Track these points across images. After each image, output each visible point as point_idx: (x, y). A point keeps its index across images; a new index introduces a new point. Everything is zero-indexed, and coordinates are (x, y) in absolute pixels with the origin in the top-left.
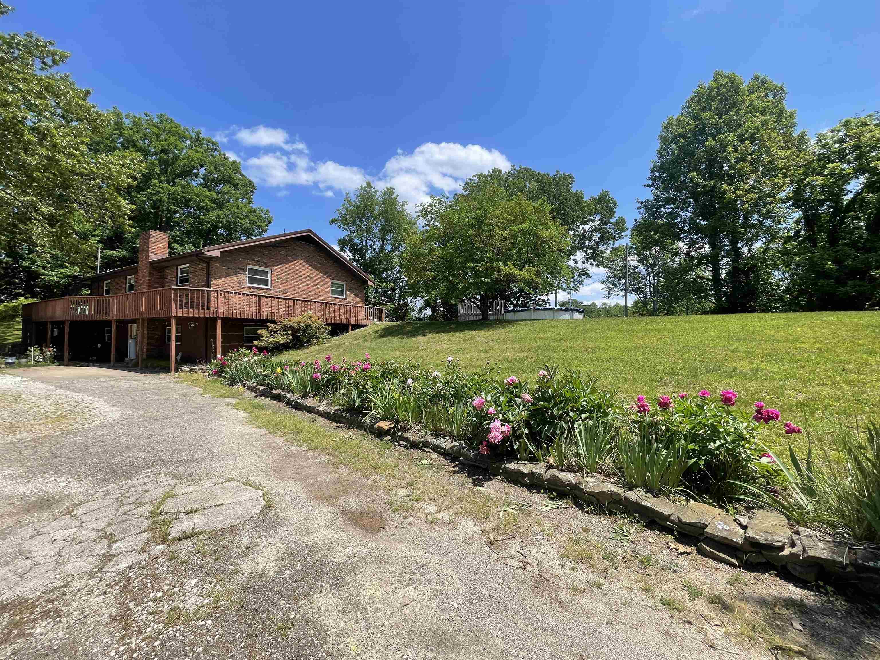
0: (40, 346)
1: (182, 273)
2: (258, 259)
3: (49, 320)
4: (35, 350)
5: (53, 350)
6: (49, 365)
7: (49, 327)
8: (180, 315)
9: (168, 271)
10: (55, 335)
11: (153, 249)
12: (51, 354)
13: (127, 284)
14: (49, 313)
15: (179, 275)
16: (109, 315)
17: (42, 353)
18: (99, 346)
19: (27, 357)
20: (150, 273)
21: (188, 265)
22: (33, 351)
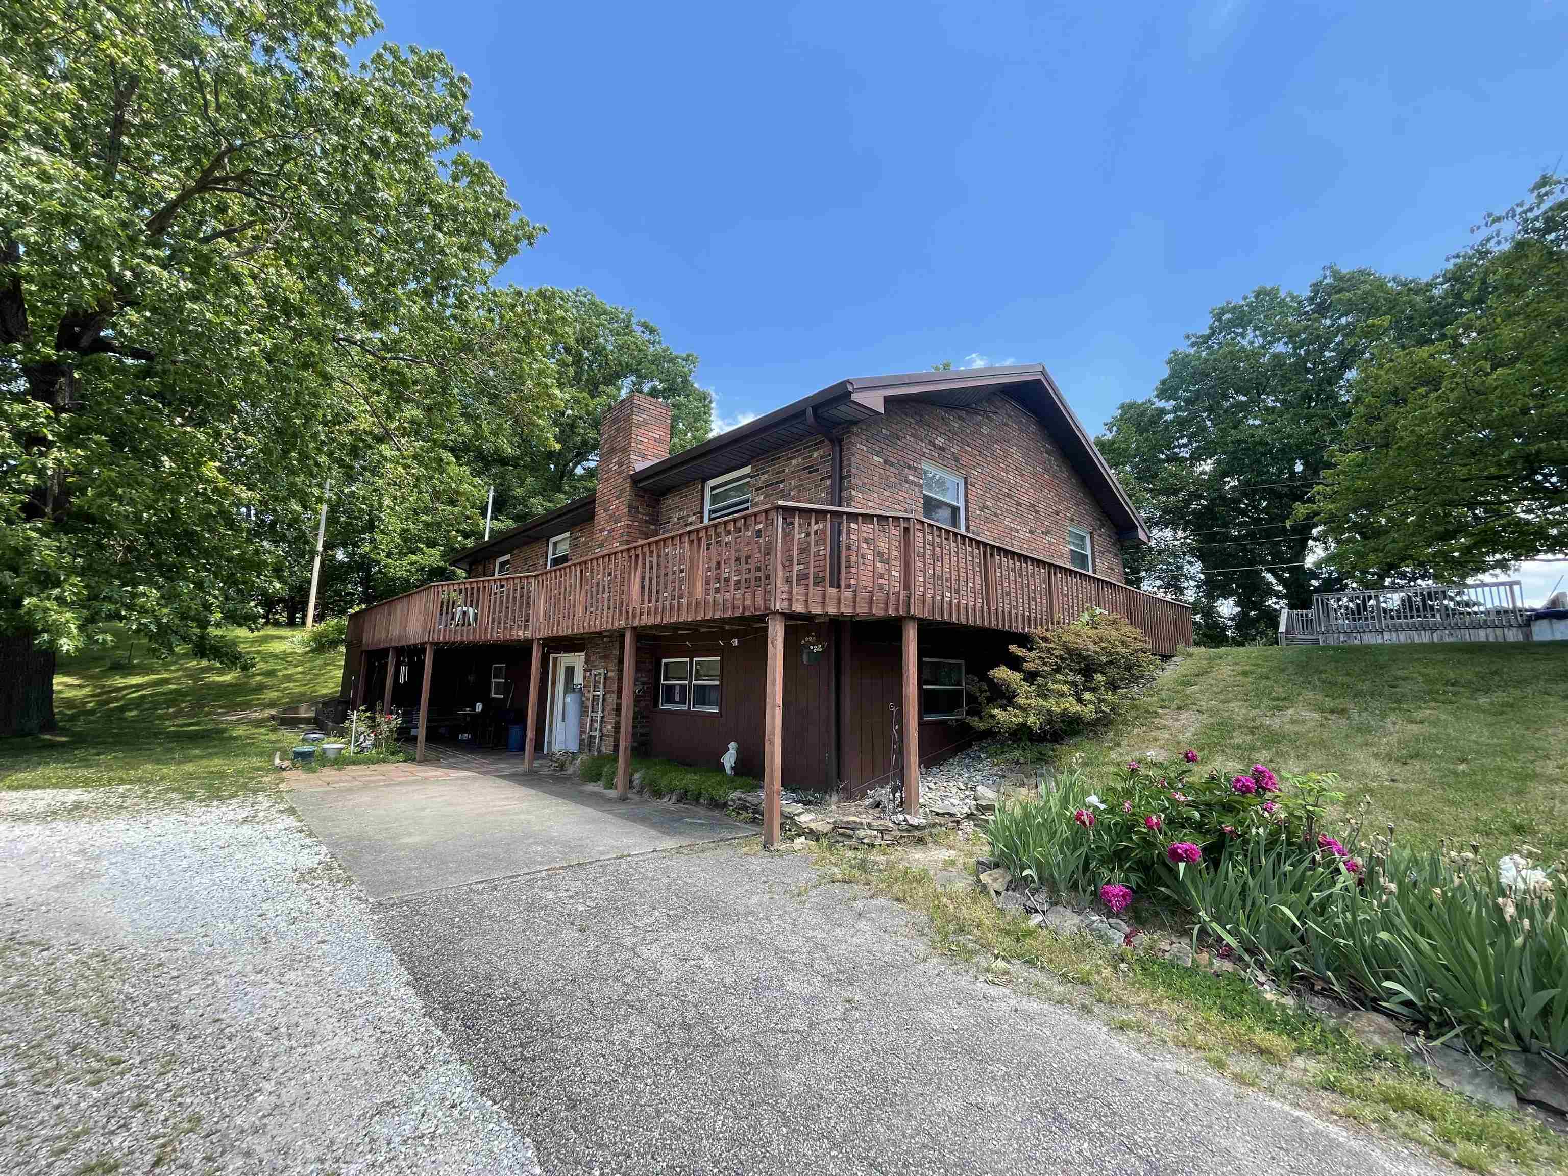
0: (371, 708)
1: (715, 499)
2: (940, 441)
3: (393, 644)
4: (359, 719)
5: (396, 721)
6: (384, 761)
7: (391, 660)
8: (799, 608)
9: (671, 501)
10: (402, 681)
11: (641, 443)
12: (391, 731)
13: (550, 557)
14: (395, 631)
15: (707, 507)
16: (526, 627)
17: (373, 727)
18: (479, 707)
19: (343, 733)
20: (630, 507)
21: (747, 470)
22: (356, 721)
